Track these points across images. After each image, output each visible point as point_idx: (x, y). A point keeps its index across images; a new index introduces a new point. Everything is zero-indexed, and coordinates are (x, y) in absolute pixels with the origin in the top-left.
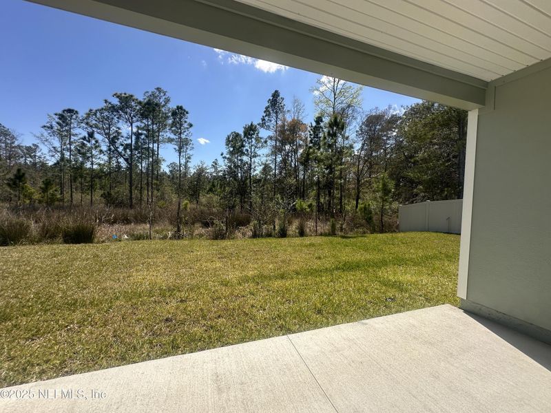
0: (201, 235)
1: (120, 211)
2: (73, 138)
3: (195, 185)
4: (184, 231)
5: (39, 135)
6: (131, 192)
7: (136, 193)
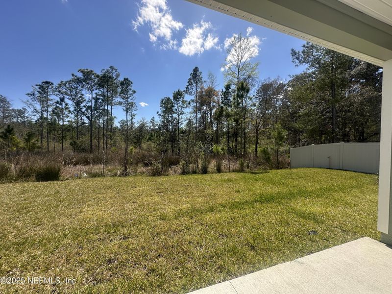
0: (143, 173)
1: (82, 155)
2: (49, 102)
3: (139, 135)
4: (130, 170)
5: (25, 100)
6: (91, 141)
7: (95, 141)
